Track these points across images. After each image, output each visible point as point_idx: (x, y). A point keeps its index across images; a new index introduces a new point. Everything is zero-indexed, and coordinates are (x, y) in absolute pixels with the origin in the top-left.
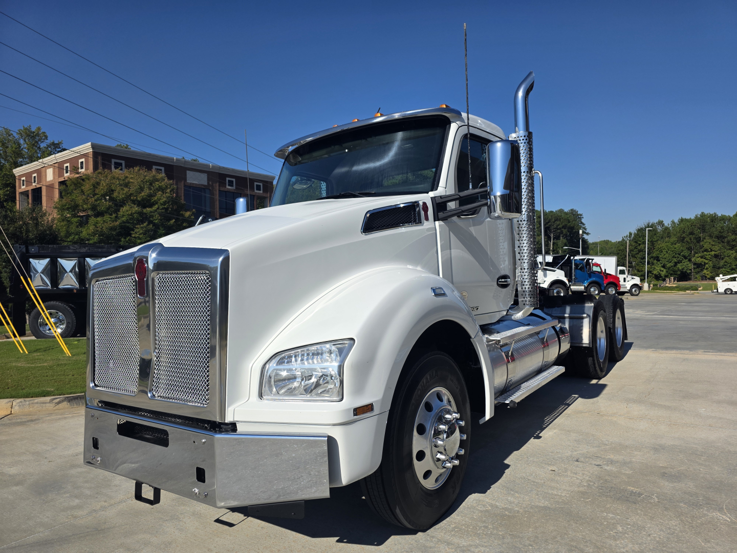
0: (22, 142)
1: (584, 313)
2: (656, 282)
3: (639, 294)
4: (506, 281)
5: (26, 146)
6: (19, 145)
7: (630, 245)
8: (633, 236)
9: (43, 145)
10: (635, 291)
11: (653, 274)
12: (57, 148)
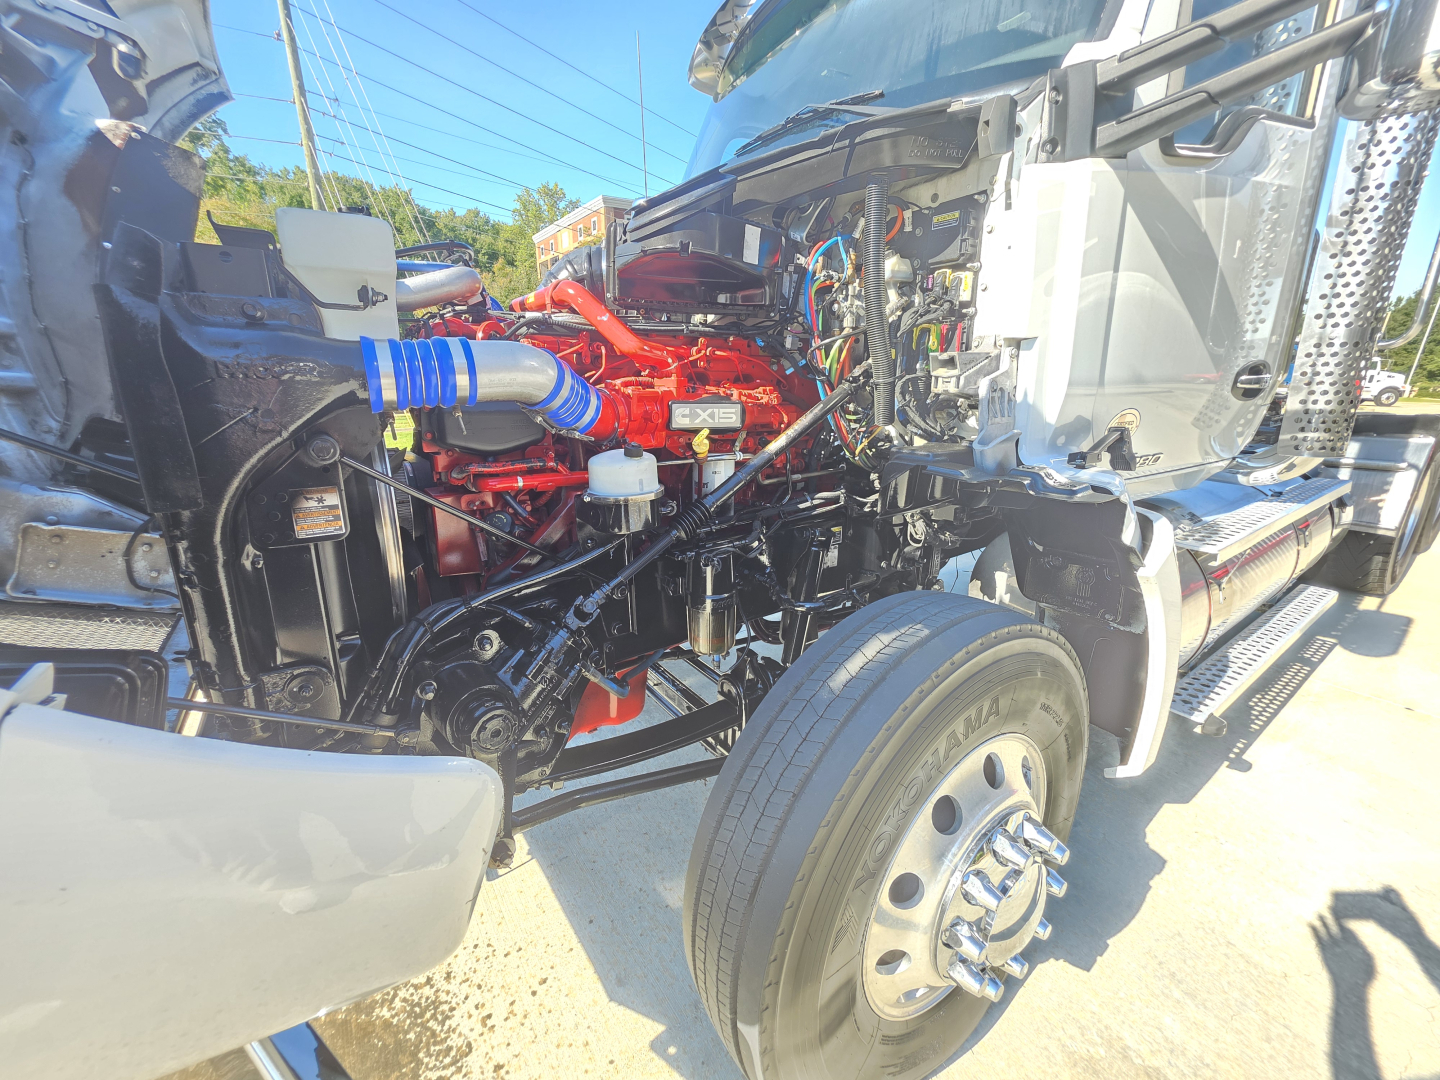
0: (542, 203)
1: (1403, 461)
2: (1426, 384)
3: (1393, 403)
4: (1258, 382)
5: (545, 207)
6: (539, 205)
7: (1393, 318)
8: (1403, 303)
9: (562, 205)
10: (1388, 398)
11: (1425, 369)
12: (574, 205)
